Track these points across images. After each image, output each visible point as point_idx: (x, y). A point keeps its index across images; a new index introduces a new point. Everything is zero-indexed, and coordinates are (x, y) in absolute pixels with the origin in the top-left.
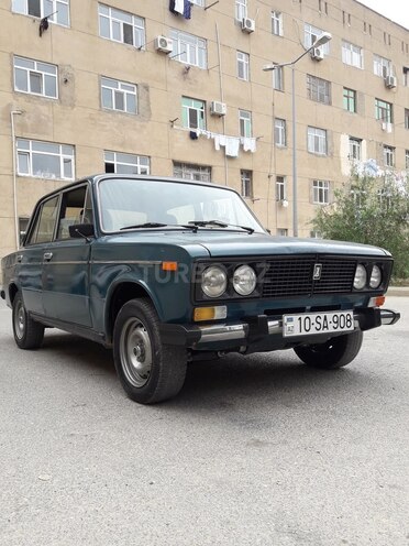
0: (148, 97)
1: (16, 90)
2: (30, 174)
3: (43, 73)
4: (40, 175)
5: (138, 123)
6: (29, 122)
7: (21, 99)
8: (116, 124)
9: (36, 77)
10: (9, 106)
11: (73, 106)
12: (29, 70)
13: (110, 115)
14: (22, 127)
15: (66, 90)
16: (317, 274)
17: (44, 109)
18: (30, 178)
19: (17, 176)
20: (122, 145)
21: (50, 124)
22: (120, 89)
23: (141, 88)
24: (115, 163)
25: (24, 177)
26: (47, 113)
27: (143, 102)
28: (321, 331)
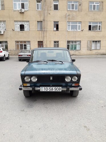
0: (103, 5)
1: (68, 10)
2: (70, 30)
3: (75, 4)
4: (73, 30)
5: (99, 13)
6: (70, 17)
7: (69, 12)
8: (93, 14)
9: (73, 5)
10: (66, 14)
11: (81, 11)
12: (71, 4)
13: (91, 12)
14: (69, 19)
15: (80, 7)
16: (51, 79)
17: (74, 13)
18: (70, 31)
19: (67, 31)
20: (94, 20)
21: (76, 17)
22: (95, 4)
23: (101, 3)
24: (92, 25)
25: (69, 31)
26: (75, 14)
27: (101, 7)
28: (51, 91)
